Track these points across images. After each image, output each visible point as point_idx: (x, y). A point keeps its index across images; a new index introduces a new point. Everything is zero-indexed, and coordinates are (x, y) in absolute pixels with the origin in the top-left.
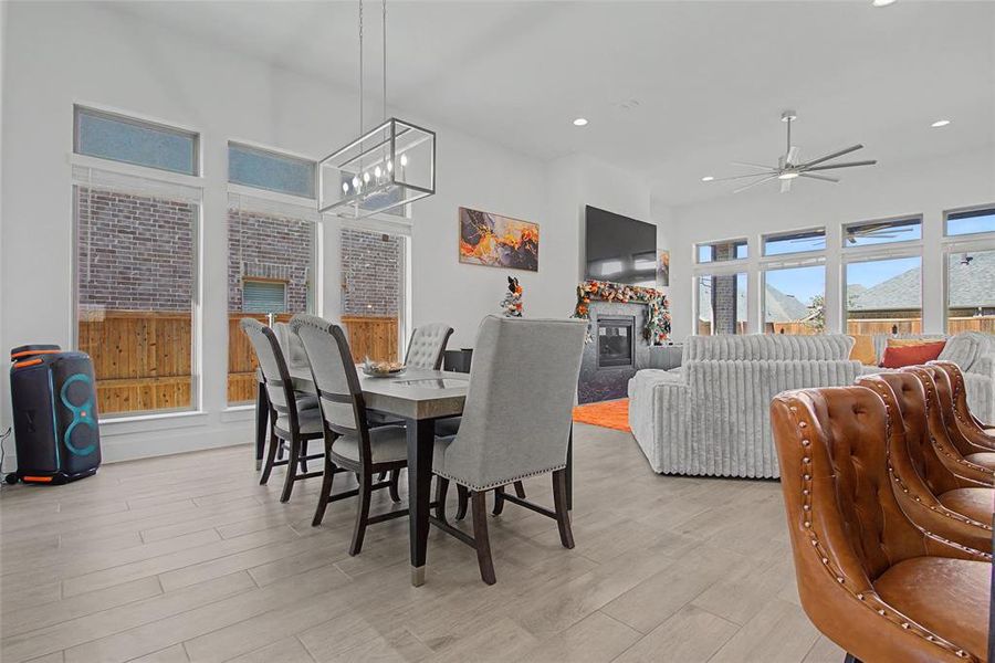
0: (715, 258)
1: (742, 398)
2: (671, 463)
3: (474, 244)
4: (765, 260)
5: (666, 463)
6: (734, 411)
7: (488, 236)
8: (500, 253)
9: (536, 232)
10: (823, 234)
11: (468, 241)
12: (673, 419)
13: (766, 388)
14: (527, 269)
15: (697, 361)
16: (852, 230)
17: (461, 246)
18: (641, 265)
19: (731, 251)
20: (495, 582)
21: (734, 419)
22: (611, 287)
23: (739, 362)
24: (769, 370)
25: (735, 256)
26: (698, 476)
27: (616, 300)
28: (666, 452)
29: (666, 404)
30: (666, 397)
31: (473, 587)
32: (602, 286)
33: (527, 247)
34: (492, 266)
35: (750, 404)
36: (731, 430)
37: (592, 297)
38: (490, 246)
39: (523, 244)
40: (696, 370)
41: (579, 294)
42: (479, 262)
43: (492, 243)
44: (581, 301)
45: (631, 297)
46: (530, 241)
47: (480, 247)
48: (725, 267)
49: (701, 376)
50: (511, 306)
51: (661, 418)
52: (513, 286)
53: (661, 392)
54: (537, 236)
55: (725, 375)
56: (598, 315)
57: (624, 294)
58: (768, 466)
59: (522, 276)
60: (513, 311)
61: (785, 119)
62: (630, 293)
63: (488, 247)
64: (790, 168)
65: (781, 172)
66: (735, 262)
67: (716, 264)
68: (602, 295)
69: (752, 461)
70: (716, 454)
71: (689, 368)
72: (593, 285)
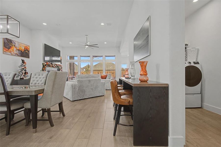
0: (70, 59)
1: (86, 85)
2: (75, 98)
3: (9, 49)
4: (80, 60)
5: (74, 98)
6: (85, 87)
7: (13, 47)
8: (17, 52)
9: (29, 48)
10: (90, 57)
11: (6, 48)
12: (75, 90)
13: (90, 83)
14: (26, 57)
15: (79, 79)
16: (94, 56)
17: (4, 49)
18: (54, 58)
19: (73, 58)
20: (54, 126)
21: (85, 89)
22: (51, 64)
23: (85, 79)
24: (90, 80)
25: (74, 59)
26: (79, 100)
27: (52, 67)
28: (74, 96)
29: (74, 87)
30: (74, 86)
31: (49, 128)
32: (49, 63)
33: (26, 51)
34: (15, 56)
35: (87, 86)
36: (84, 91)
37: (47, 66)
38: (14, 50)
39: (25, 50)
40: (79, 81)
41: (43, 65)
42: (10, 54)
43: (15, 49)
44: (44, 66)
45: (56, 66)
46: (27, 50)
47: (11, 50)
48: (72, 61)
49: (80, 82)
50: (23, 67)
51: (73, 90)
52: (23, 62)
53: (73, 86)
54: (29, 49)
55: (83, 81)
56: (48, 70)
57: (54, 65)
58: (90, 96)
59: (25, 59)
60: (23, 69)
61: (86, 37)
62: (56, 65)
63: (13, 50)
64: (87, 45)
65: (86, 46)
66: (73, 60)
67: (70, 60)
68: (49, 65)
69: (87, 95)
70: (82, 95)
71: (78, 80)
72: (47, 63)
